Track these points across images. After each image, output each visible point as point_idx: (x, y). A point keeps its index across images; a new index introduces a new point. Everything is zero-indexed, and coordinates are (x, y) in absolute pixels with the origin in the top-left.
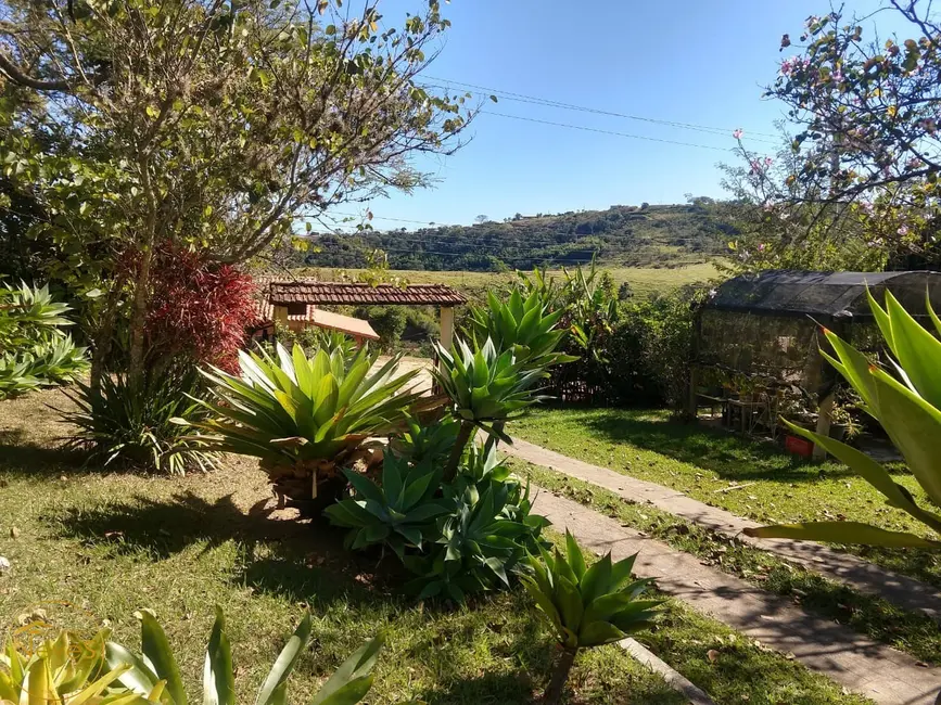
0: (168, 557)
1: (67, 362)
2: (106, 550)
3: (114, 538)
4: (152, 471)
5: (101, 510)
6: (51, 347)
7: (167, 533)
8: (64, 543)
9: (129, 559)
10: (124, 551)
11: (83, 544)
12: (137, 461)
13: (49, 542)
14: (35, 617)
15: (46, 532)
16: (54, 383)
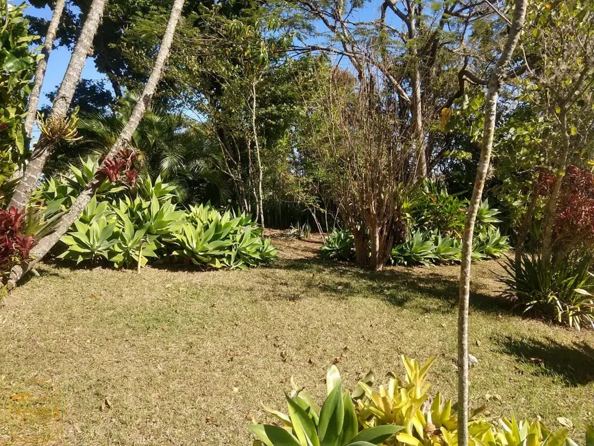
0: (576, 386)
1: (497, 245)
2: (533, 370)
3: (537, 362)
4: (555, 322)
5: (525, 341)
6: (488, 235)
7: (573, 369)
8: (506, 357)
9: (549, 379)
10: (544, 373)
11: (518, 361)
12: (546, 313)
13: (498, 354)
14: (495, 399)
15: (496, 348)
16: (489, 257)
